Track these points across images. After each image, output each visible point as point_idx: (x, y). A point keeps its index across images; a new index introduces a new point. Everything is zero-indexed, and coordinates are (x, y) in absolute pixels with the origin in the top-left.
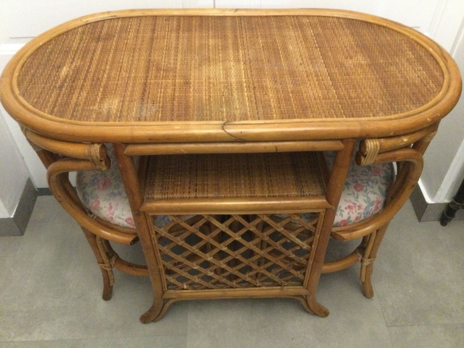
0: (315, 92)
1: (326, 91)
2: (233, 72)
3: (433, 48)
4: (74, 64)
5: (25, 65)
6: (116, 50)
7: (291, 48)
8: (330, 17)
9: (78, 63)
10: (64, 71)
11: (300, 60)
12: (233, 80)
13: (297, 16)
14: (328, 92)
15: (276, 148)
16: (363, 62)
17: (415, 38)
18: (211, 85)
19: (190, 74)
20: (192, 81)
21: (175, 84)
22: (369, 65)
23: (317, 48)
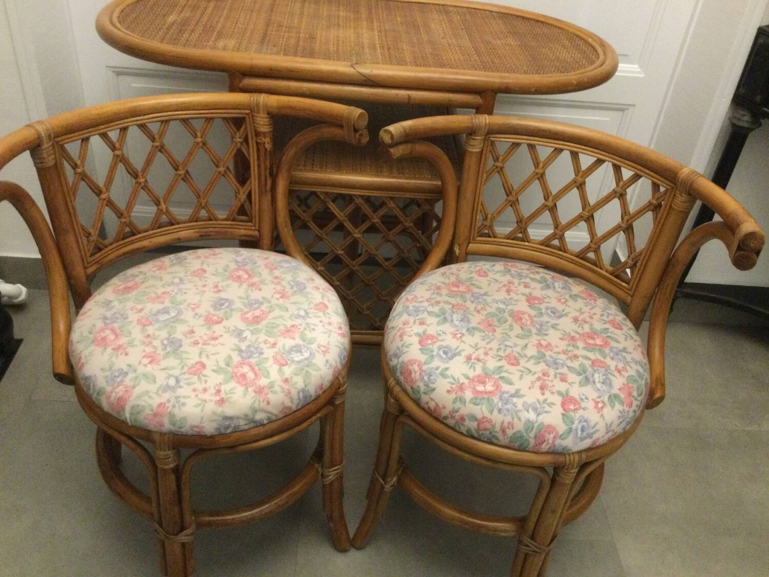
0: (456, 56)
1: (468, 57)
2: (366, 36)
3: (592, 39)
4: (182, 15)
5: (125, 11)
6: (231, 10)
7: (433, 26)
8: (481, 10)
9: (187, 14)
10: (171, 19)
11: (442, 35)
12: (366, 41)
13: (443, 5)
14: (470, 58)
15: (409, 96)
16: (513, 43)
17: (574, 31)
18: (340, 42)
19: (317, 33)
20: (318, 37)
21: (299, 37)
22: (519, 46)
23: (462, 29)
